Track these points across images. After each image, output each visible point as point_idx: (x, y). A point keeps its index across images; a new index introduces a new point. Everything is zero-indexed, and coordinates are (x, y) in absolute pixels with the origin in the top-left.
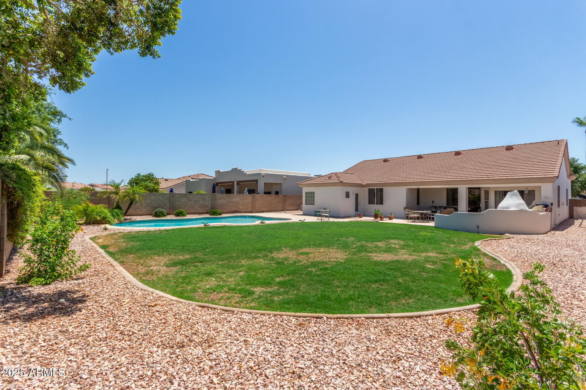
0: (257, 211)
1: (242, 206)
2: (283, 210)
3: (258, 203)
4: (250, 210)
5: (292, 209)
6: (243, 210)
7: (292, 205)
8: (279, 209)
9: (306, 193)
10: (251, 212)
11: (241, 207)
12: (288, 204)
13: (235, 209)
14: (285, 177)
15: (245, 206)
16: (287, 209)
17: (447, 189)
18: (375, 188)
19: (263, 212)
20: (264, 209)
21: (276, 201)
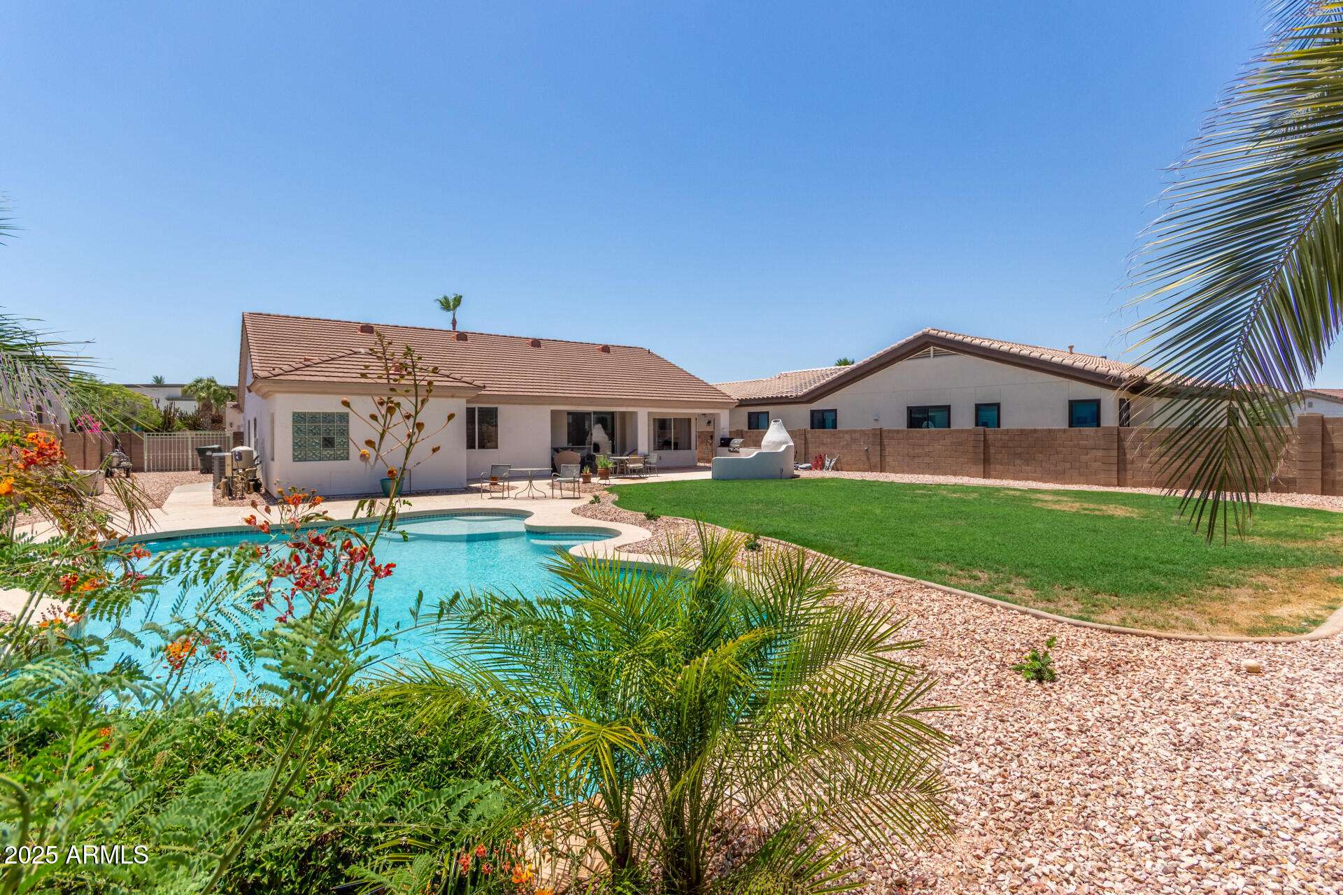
18: (476, 406)
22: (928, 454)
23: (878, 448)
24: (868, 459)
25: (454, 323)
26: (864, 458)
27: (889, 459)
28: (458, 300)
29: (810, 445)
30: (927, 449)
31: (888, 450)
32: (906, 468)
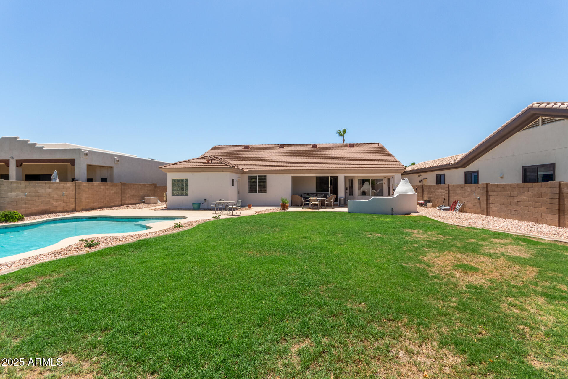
0: (84, 207)
1: (57, 201)
2: (121, 204)
3: (85, 196)
4: (73, 207)
5: (134, 202)
6: (59, 209)
7: (133, 197)
8: (117, 203)
9: (174, 180)
10: (74, 211)
11: (55, 204)
12: (128, 195)
13: (44, 208)
14: (117, 158)
15: (63, 201)
16: (127, 202)
17: (317, 178)
18: (257, 175)
19: (92, 209)
20: (95, 204)
21: (112, 192)
22: (517, 204)
23: (485, 197)
24: (480, 205)
25: (344, 140)
26: (478, 205)
27: (492, 206)
28: (345, 131)
29: (451, 195)
30: (516, 199)
31: (492, 199)
32: (503, 214)
